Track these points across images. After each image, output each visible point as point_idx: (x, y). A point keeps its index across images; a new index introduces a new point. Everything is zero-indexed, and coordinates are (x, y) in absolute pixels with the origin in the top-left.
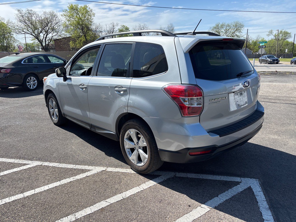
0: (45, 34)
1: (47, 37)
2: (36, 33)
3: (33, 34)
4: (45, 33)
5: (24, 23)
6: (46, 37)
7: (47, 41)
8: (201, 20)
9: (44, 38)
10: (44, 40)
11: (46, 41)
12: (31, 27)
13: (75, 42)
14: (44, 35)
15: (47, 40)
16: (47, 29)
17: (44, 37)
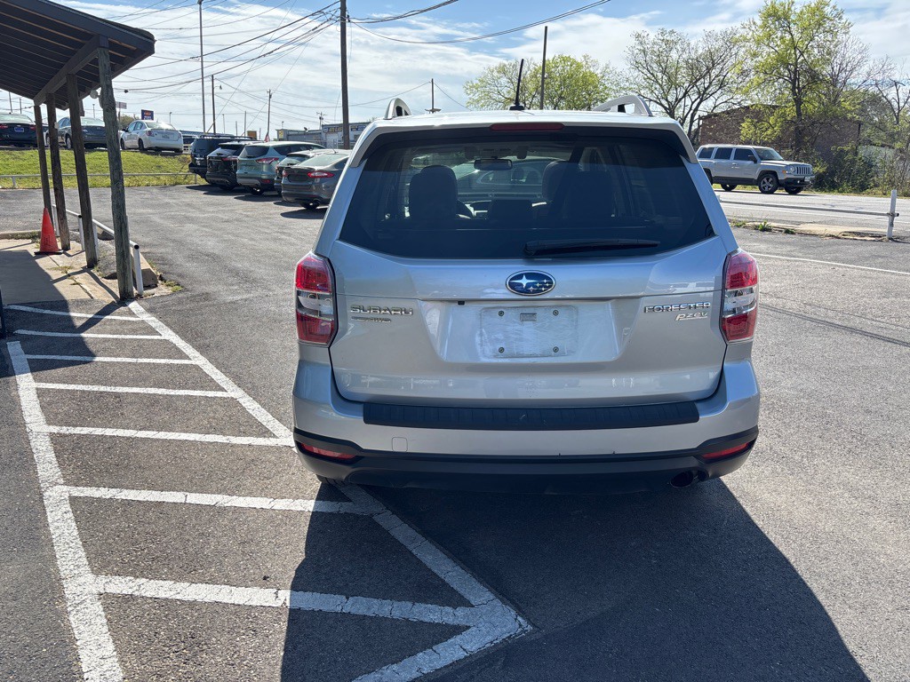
0: (696, 100)
1: (701, 107)
2: (671, 98)
3: (664, 102)
4: (697, 97)
5: (645, 71)
6: (696, 109)
7: (697, 122)
8: (523, 60)
9: (692, 112)
10: (689, 116)
11: (692, 121)
12: (660, 82)
13: (760, 120)
14: (693, 103)
15: (696, 117)
16: (706, 85)
17: (691, 109)
